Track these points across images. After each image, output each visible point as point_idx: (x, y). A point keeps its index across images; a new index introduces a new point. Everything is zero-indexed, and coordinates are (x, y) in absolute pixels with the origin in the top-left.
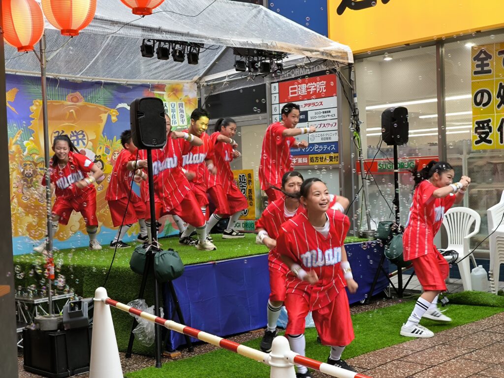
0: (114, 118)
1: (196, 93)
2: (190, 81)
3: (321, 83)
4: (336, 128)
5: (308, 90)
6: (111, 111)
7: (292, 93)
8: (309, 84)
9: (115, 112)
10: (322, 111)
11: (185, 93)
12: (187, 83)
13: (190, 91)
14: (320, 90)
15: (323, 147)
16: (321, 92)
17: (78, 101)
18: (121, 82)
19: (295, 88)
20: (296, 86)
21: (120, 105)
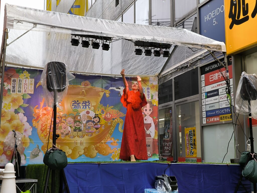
0: (108, 95)
1: (157, 82)
2: (154, 75)
4: (233, 97)
5: (219, 77)
6: (106, 91)
7: (211, 79)
8: (219, 73)
9: (108, 92)
11: (151, 82)
13: (154, 81)
14: (225, 76)
15: (227, 110)
17: (87, 85)
18: (112, 76)
20: (213, 75)
21: (111, 88)
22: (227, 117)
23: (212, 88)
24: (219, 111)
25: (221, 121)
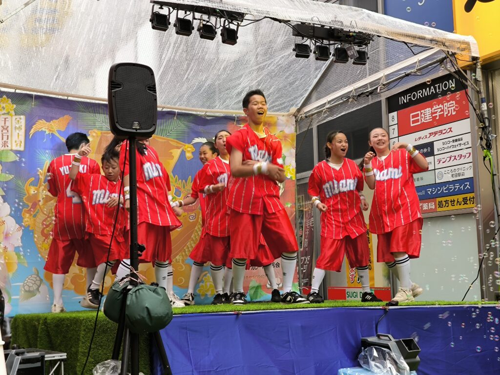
0: (189, 155)
1: (293, 128)
2: (287, 113)
3: (449, 103)
4: (470, 159)
5: (433, 115)
6: (186, 147)
7: (414, 122)
8: (435, 108)
9: (190, 147)
10: (451, 139)
11: (280, 128)
12: (283, 116)
13: (286, 126)
14: (449, 113)
15: (454, 186)
16: (449, 115)
18: (198, 113)
19: (417, 115)
20: (419, 112)
21: (197, 140)
22: (456, 202)
23: (416, 141)
24: (435, 190)
25: (440, 209)
